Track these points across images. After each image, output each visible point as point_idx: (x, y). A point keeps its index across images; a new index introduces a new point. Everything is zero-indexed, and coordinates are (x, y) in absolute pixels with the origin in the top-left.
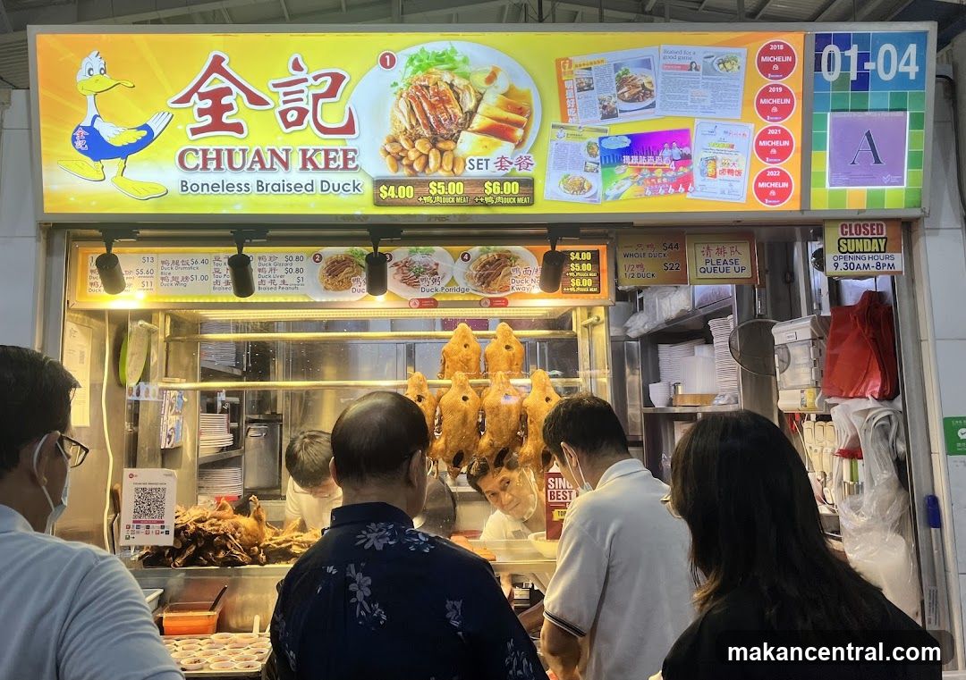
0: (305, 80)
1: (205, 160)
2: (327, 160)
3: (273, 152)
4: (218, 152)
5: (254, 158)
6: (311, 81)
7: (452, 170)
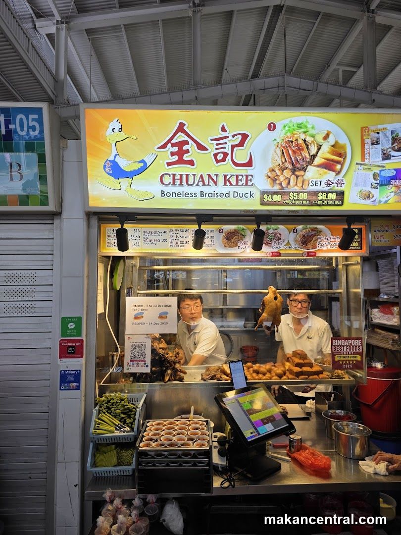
0: (228, 137)
1: (174, 180)
2: (237, 181)
3: (209, 176)
4: (181, 175)
5: (200, 179)
6: (231, 137)
7: (302, 186)
